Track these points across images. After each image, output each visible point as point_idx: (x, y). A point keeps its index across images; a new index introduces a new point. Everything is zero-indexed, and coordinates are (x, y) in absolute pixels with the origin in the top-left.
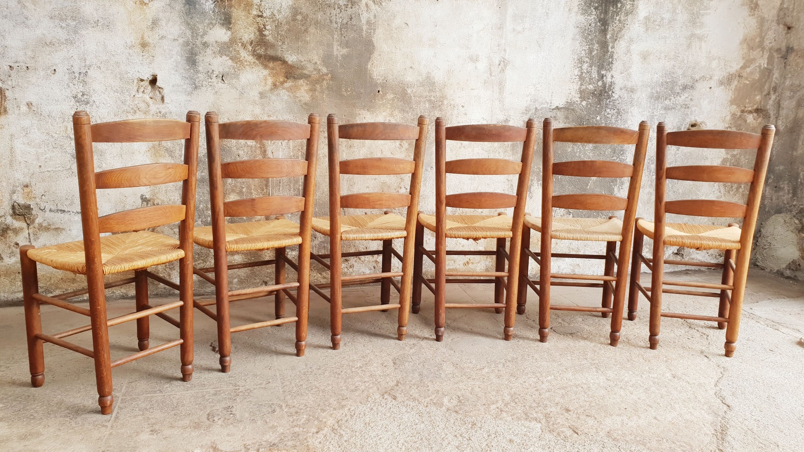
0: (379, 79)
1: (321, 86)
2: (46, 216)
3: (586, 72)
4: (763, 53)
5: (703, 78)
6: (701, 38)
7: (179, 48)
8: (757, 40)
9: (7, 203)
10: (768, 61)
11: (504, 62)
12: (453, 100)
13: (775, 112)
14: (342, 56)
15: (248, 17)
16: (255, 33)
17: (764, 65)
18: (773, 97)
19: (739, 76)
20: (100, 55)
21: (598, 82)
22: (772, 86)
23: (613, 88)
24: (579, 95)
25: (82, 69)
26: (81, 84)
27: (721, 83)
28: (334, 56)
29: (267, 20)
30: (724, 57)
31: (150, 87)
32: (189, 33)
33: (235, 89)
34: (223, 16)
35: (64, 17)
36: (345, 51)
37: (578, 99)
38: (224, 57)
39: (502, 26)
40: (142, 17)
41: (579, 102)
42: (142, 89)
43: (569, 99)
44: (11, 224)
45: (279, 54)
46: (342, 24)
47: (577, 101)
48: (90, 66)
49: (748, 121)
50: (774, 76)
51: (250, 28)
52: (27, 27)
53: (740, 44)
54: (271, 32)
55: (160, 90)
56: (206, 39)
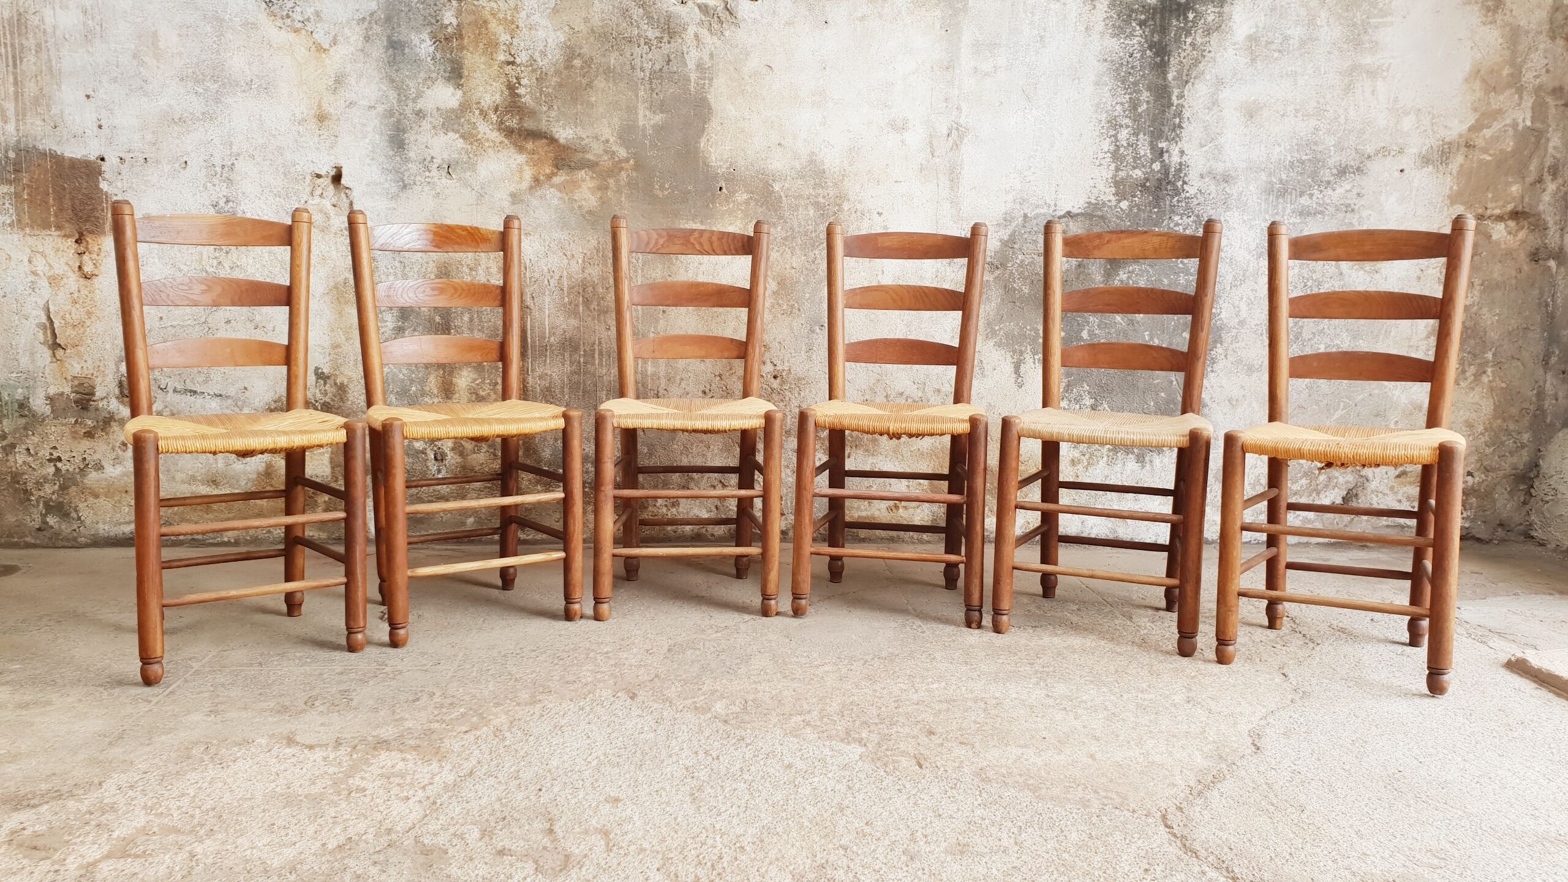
0: (721, 167)
1: (617, 181)
2: (168, 399)
3: (1125, 145)
4: (1521, 98)
5: (1384, 152)
6: (1373, 73)
7: (377, 122)
8: (1505, 72)
9: (111, 376)
10: (1533, 113)
11: (957, 129)
12: (860, 202)
13: (1558, 218)
14: (653, 127)
15: (490, 66)
16: (502, 91)
17: (1524, 121)
18: (1551, 187)
19: (1468, 146)
20: (254, 136)
21: (1152, 164)
22: (1547, 165)
23: (1186, 175)
24: (1113, 190)
25: (226, 159)
26: (225, 184)
27: (1426, 160)
28: (638, 127)
29: (523, 69)
30: (1429, 109)
31: (331, 187)
32: (393, 95)
33: (469, 189)
34: (448, 65)
35: (201, 77)
36: (658, 118)
37: (1112, 198)
38: (451, 134)
39: (951, 63)
40: (319, 71)
41: (1114, 203)
42: (318, 191)
43: (1093, 197)
44: (116, 412)
45: (543, 126)
46: (653, 72)
47: (1110, 201)
48: (239, 154)
49: (1494, 237)
50: (1551, 144)
51: (494, 84)
52: (146, 95)
53: (1466, 80)
54: (529, 89)
55: (347, 191)
56: (421, 104)
